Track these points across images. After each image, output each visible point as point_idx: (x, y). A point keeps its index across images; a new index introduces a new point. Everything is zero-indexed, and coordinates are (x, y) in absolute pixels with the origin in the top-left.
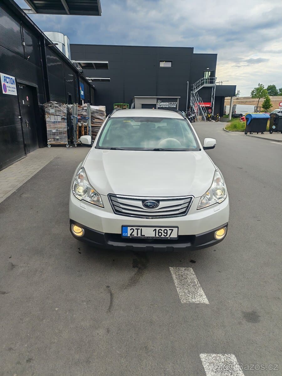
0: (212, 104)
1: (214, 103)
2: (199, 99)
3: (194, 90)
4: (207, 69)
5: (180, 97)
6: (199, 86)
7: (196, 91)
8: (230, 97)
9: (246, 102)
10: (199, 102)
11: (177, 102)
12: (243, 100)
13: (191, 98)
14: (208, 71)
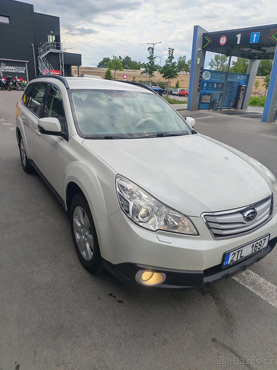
0: (62, 72)
1: (63, 71)
2: (48, 66)
3: (40, 54)
4: (51, 32)
5: (28, 62)
6: (45, 51)
7: (44, 56)
8: (77, 66)
9: (89, 72)
10: (49, 69)
11: (25, 67)
12: (85, 70)
13: (40, 64)
14: (52, 35)
